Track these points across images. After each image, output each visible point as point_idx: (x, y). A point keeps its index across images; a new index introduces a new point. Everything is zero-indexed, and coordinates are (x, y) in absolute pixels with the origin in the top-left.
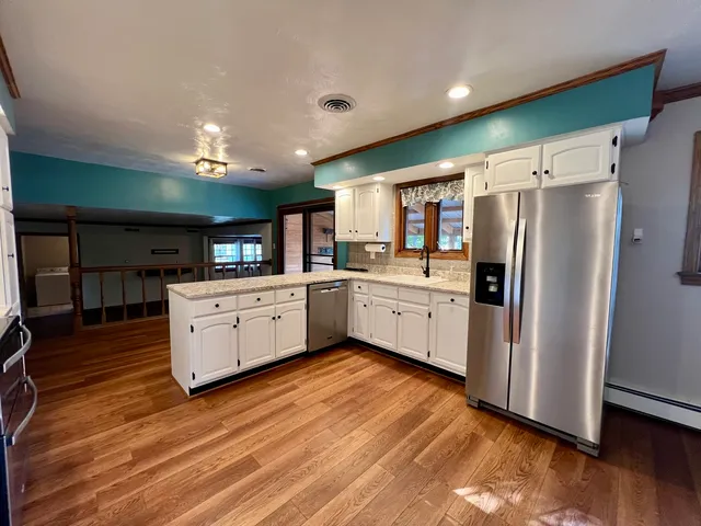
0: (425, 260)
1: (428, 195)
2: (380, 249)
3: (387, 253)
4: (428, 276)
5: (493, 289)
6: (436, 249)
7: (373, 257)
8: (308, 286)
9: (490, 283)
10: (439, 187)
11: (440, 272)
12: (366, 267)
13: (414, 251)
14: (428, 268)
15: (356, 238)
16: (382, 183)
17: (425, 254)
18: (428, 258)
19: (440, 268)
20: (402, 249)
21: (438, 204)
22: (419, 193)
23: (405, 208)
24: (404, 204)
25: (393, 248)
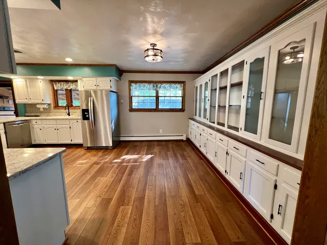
0: (67, 110)
1: (65, 86)
2: (45, 106)
3: (50, 108)
4: (69, 115)
5: (87, 116)
6: (72, 106)
7: (42, 110)
8: (4, 123)
9: (86, 115)
10: (70, 84)
11: (74, 114)
12: (39, 114)
13: (63, 107)
14: (69, 113)
15: (30, 102)
16: (42, 79)
17: (67, 108)
18: (69, 109)
19: (74, 113)
20: (57, 106)
21: (71, 90)
22: (62, 85)
23: (56, 90)
24: (55, 88)
25: (52, 106)
